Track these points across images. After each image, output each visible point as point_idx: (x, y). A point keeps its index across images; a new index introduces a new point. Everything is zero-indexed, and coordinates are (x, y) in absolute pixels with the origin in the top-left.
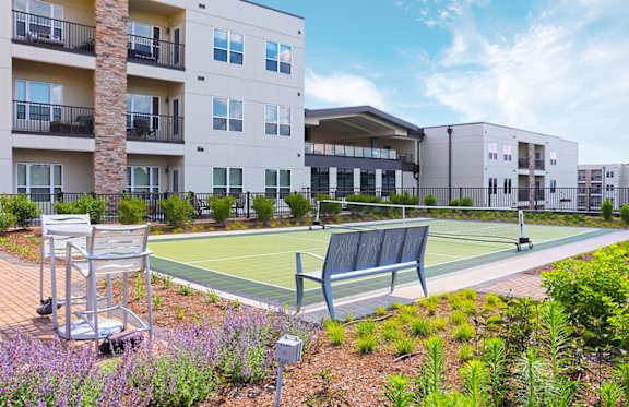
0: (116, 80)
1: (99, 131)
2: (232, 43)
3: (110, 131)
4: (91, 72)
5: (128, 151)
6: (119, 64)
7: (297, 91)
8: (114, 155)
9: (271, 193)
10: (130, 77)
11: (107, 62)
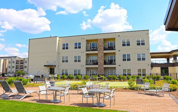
0: (101, 54)
1: (99, 64)
2: (127, 42)
3: (101, 64)
4: (97, 54)
5: (104, 67)
6: (102, 51)
7: (147, 49)
8: (101, 68)
9: (140, 75)
10: (104, 53)
11: (100, 52)
